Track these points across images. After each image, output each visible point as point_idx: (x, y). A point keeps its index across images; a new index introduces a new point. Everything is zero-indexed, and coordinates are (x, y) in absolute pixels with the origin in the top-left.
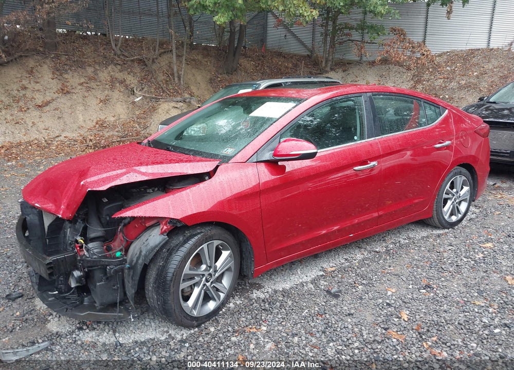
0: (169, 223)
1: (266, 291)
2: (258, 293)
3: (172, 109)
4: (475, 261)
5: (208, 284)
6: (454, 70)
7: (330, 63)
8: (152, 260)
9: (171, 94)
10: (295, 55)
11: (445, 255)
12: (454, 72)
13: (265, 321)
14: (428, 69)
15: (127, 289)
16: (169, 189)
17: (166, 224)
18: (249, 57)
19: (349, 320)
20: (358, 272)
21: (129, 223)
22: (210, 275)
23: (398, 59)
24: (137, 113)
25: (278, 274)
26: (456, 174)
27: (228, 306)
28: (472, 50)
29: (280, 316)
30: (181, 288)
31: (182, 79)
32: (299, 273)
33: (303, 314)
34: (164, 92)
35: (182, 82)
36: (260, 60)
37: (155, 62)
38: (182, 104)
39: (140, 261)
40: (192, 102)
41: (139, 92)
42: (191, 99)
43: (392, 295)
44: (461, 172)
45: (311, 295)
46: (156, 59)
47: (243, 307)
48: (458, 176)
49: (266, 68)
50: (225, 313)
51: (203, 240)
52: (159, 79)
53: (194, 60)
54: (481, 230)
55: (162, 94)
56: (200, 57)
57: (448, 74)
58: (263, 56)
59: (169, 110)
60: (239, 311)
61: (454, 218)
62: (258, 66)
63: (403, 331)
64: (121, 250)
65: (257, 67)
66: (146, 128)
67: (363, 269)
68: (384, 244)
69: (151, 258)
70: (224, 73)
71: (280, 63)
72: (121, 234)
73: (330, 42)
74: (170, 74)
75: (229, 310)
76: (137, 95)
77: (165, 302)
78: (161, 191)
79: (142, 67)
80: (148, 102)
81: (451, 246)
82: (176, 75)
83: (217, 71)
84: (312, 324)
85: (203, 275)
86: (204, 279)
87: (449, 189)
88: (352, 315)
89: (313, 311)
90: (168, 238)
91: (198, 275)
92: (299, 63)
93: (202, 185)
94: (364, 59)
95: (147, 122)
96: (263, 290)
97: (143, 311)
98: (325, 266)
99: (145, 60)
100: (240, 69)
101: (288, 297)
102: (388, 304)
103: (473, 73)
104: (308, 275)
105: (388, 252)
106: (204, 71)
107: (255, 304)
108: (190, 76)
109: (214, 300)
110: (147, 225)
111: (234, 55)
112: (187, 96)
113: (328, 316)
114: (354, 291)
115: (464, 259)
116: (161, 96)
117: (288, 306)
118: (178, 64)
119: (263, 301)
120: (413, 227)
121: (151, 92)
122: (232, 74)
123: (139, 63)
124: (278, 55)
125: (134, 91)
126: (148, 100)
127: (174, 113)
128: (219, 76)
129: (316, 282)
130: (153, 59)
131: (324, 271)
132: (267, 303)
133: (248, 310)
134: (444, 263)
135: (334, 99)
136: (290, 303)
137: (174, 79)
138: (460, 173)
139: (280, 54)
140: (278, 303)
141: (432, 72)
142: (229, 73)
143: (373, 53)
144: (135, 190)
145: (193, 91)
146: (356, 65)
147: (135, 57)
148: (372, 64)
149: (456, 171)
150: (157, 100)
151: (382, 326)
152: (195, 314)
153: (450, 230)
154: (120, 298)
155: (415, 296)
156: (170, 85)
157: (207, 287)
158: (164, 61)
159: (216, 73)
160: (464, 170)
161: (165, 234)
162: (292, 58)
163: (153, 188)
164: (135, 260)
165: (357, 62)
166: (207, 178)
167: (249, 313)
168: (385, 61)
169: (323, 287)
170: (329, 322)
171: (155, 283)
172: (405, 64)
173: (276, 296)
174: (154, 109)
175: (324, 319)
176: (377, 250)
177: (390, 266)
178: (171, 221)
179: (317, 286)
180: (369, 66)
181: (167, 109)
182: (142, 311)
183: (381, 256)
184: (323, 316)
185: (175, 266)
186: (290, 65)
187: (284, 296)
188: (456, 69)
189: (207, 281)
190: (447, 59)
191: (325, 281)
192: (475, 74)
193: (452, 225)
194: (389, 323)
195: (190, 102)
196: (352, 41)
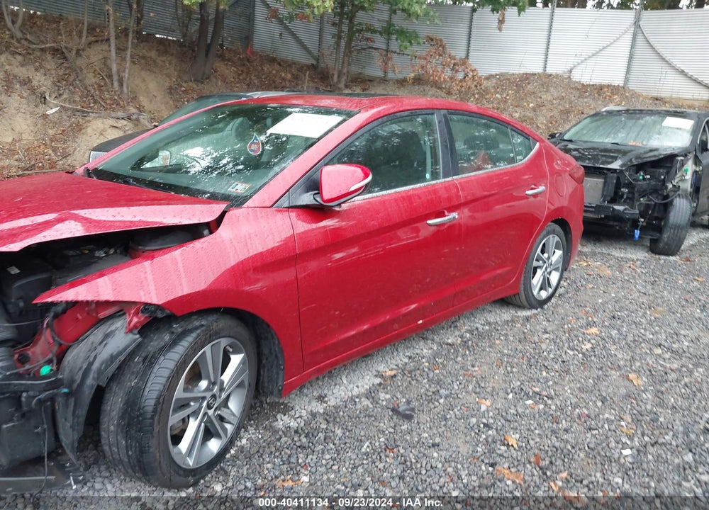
0: (142, 312)
1: (297, 416)
2: (286, 418)
3: (110, 130)
4: (583, 354)
5: (211, 412)
6: (505, 98)
7: (344, 79)
8: (112, 379)
9: (108, 107)
10: (295, 64)
11: (544, 346)
12: (505, 101)
13: (305, 466)
14: (474, 95)
15: (61, 431)
16: (137, 250)
17: (136, 314)
18: (229, 60)
19: (436, 455)
20: (431, 376)
21: (64, 312)
22: (214, 396)
23: (437, 78)
24: (51, 132)
25: (311, 386)
26: (548, 233)
27: (239, 444)
28: (526, 74)
29: (328, 457)
30: (170, 424)
31: (125, 85)
32: (345, 382)
33: (363, 450)
34: (95, 102)
35: (125, 89)
36: (244, 65)
37: (80, 56)
38: (124, 122)
39: (90, 381)
40: (142, 120)
41: (54, 100)
42: (139, 115)
43: (488, 411)
44: (554, 230)
45: (370, 416)
46: (83, 50)
47: (265, 444)
48: (551, 236)
49: (253, 78)
50: (236, 457)
51: (206, 339)
52: (88, 82)
53: (144, 57)
54: (576, 310)
55: (92, 105)
56: (153, 54)
57: (499, 103)
58: (248, 61)
59: (104, 130)
60: (258, 452)
61: (544, 294)
62: (242, 74)
63: (517, 466)
64: (49, 362)
65: (239, 75)
66: (65, 156)
67: (437, 371)
68: (457, 333)
69: (110, 375)
70: (191, 81)
71: (274, 72)
72: (49, 331)
73: (345, 49)
74: (106, 76)
75: (242, 452)
76: (51, 105)
77: (142, 451)
78: (121, 253)
79: (60, 62)
80: (69, 117)
81: (547, 333)
82: (115, 78)
83: (180, 77)
84: (381, 466)
85: (204, 398)
86: (205, 404)
87: (541, 255)
88: (438, 446)
89: (377, 444)
90: (140, 339)
91: (195, 399)
92: (300, 74)
93: (198, 244)
94: (390, 75)
95: (68, 147)
96: (292, 413)
97: (89, 463)
98: (381, 368)
99: (64, 50)
100: (215, 77)
101: (335, 422)
102: (486, 425)
103: (528, 105)
104: (360, 385)
105: (464, 344)
106: (160, 76)
107: (284, 439)
108: (138, 81)
109: (219, 436)
110: (101, 315)
111: (207, 55)
112: (133, 110)
113: (402, 451)
114: (432, 406)
115: (569, 351)
116: (91, 108)
117: (337, 438)
118: (118, 61)
119: (296, 432)
120: (489, 307)
121: (74, 101)
122: (202, 83)
123: (53, 54)
124: (270, 61)
125: (45, 98)
126: (69, 112)
127: (113, 135)
128: (183, 84)
129: (373, 395)
130: (78, 51)
131: (382, 377)
132: (303, 436)
133: (273, 449)
134: (546, 359)
135: (398, 114)
136: (339, 432)
137: (112, 84)
138: (554, 232)
139: (273, 60)
140: (320, 434)
141: (478, 99)
142: (198, 81)
143: (403, 67)
144: (71, 253)
145: (143, 104)
146: (379, 83)
147: (48, 45)
148: (402, 83)
149: (549, 228)
150: (85, 114)
151: (486, 461)
152: (191, 464)
153: (539, 310)
154: (48, 448)
155: (520, 410)
156: (106, 93)
157: (209, 417)
158: (95, 55)
159: (179, 80)
160: (557, 228)
161: (136, 331)
162: (290, 66)
163: (105, 249)
164: (78, 378)
165: (381, 79)
166: (206, 232)
167: (277, 454)
168: (418, 80)
169: (384, 403)
170: (405, 461)
171: (122, 417)
172: (444, 86)
173: (316, 423)
174: (79, 128)
175: (398, 456)
176: (449, 341)
177: (473, 366)
178: (146, 307)
179: (375, 401)
180: (397, 86)
181: (101, 128)
182: (86, 463)
183: (457, 351)
184: (395, 450)
185: (159, 387)
186: (289, 76)
187: (328, 422)
188: (508, 98)
189: (209, 407)
190: (496, 83)
191: (387, 393)
192: (531, 105)
193: (542, 303)
194: (495, 455)
195: (138, 120)
196: (375, 49)
